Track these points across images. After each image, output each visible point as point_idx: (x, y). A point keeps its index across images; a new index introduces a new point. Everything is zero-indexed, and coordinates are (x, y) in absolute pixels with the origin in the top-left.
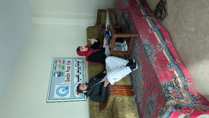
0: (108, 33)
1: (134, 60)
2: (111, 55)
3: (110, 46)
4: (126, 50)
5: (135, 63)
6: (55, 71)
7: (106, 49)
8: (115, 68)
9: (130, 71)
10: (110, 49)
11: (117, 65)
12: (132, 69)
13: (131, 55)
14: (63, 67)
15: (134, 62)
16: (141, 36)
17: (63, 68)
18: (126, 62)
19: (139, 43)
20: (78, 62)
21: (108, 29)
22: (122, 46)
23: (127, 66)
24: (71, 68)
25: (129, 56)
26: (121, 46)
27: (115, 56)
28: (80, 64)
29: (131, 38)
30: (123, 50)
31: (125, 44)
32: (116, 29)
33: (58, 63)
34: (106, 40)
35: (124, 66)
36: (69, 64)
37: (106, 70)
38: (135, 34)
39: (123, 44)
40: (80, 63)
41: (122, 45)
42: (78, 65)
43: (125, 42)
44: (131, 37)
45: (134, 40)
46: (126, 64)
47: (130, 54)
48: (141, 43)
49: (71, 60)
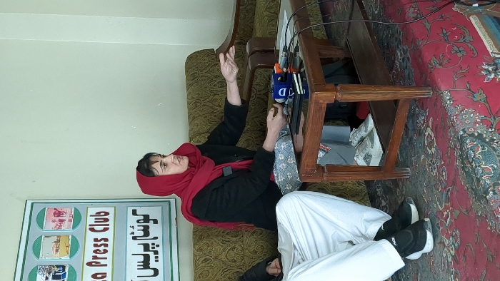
0: (286, 80)
1: (413, 207)
2: (304, 187)
3: (300, 145)
4: (375, 162)
5: (421, 223)
6: (33, 262)
7: (280, 157)
8: (323, 249)
9: (398, 263)
10: (298, 156)
11: (330, 231)
12: (403, 251)
13: (397, 186)
14: (74, 240)
15: (415, 217)
16: (447, 95)
17: (74, 247)
18: (373, 219)
19: (435, 129)
20: (146, 219)
21: (287, 64)
22: (355, 142)
23: (379, 236)
24: (109, 249)
25: (388, 191)
26: (348, 144)
27: (322, 189)
28: (155, 230)
29: (400, 104)
30: (361, 162)
31: (370, 135)
32: (326, 61)
33: (49, 225)
34: (279, 117)
35: (365, 237)
36: (102, 228)
37: (279, 256)
38: (418, 86)
39: (362, 132)
40: (155, 221)
41: (355, 136)
42: (146, 232)
43: (371, 123)
44: (396, 102)
45: (412, 116)
46: (374, 229)
47: (396, 183)
48: (446, 128)
49: (111, 210)
